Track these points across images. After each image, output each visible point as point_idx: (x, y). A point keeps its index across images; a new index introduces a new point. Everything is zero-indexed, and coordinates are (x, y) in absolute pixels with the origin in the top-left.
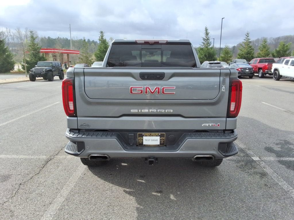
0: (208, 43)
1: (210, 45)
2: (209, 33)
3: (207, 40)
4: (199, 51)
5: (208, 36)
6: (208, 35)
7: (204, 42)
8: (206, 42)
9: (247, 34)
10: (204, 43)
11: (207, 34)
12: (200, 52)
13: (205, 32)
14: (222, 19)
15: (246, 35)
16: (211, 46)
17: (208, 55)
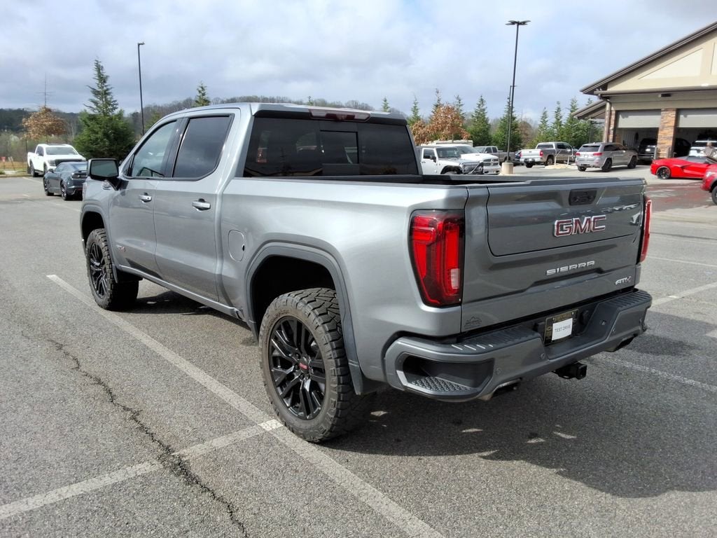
0: (108, 103)
1: (115, 108)
2: (107, 77)
3: (102, 93)
4: (86, 122)
5: (106, 84)
6: (105, 82)
7: (96, 99)
8: (101, 99)
9: (201, 89)
10: (96, 103)
11: (102, 79)
12: (89, 126)
13: (96, 73)
14: (139, 45)
15: (200, 92)
16: (116, 112)
17: (114, 133)
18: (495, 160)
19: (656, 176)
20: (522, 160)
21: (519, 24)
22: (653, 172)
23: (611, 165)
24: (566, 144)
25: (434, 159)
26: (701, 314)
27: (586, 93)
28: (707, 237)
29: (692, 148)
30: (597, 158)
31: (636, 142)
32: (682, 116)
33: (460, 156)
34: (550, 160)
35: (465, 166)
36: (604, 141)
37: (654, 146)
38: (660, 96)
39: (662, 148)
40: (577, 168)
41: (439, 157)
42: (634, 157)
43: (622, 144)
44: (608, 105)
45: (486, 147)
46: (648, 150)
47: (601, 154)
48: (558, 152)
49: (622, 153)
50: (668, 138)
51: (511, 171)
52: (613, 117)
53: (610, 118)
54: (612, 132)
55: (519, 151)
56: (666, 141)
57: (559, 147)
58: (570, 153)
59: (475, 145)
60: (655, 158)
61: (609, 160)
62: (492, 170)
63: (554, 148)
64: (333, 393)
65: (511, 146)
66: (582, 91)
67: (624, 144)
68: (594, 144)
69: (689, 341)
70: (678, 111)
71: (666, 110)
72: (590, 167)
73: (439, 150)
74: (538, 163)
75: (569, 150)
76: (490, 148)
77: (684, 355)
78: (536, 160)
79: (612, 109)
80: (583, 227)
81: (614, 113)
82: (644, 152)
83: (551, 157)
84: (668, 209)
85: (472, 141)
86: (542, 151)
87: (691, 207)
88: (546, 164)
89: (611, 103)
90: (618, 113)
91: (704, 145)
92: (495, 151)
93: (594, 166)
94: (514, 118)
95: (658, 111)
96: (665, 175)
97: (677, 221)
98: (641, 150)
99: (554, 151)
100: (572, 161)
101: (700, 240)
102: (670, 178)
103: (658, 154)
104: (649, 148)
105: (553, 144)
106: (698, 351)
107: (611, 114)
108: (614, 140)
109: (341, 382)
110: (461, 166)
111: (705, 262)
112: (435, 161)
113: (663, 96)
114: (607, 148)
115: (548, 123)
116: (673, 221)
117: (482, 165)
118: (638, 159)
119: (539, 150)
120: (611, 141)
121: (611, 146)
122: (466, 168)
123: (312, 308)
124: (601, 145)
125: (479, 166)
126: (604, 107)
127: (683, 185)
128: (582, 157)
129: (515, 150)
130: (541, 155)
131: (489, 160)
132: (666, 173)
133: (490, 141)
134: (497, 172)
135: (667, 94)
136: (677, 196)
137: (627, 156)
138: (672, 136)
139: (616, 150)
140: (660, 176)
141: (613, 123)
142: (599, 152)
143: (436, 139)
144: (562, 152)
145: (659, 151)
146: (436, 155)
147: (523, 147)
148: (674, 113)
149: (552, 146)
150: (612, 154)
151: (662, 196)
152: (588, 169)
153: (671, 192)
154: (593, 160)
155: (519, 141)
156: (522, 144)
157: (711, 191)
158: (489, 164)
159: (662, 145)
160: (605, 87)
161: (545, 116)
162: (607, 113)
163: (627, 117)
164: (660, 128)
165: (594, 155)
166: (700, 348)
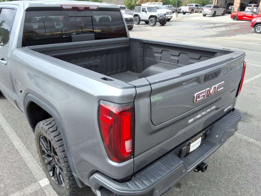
18: (171, 12)
19: (232, 19)
20: (181, 11)
22: (232, 17)
23: (215, 14)
24: (199, 4)
25: (146, 12)
26: (254, 94)
28: (253, 49)
29: (247, 7)
30: (210, 11)
31: (226, 4)
33: (156, 11)
34: (192, 11)
35: (158, 15)
36: (214, 4)
37: (232, 6)
39: (235, 7)
40: (202, 15)
41: (148, 11)
42: (225, 11)
43: (220, 5)
45: (168, 5)
46: (230, 8)
47: (212, 9)
48: (195, 8)
49: (220, 9)
50: (238, 3)
51: (177, 16)
54: (217, 0)
55: (180, 7)
56: (237, 4)
57: (196, 6)
58: (200, 8)
59: (164, 4)
60: (232, 12)
61: (215, 12)
62: (170, 17)
64: (67, 185)
65: (177, 5)
67: (221, 5)
68: (210, 5)
69: (250, 112)
72: (207, 15)
73: (148, 8)
74: (188, 13)
75: (200, 7)
76: (169, 6)
77: (248, 122)
78: (187, 11)
80: (211, 93)
82: (228, 9)
83: (193, 10)
84: (237, 34)
85: (162, 3)
86: (189, 8)
87: (246, 34)
88: (191, 13)
91: (251, 6)
92: (171, 7)
93: (209, 15)
96: (236, 19)
97: (241, 41)
98: (227, 8)
99: (194, 8)
100: (201, 12)
101: (250, 51)
102: (238, 20)
103: (234, 10)
104: (230, 7)
105: (194, 4)
106: (254, 119)
108: (217, 4)
109: (71, 180)
110: (157, 15)
111: (253, 63)
112: (146, 13)
114: (215, 7)
116: (239, 41)
117: (165, 15)
118: (226, 11)
119: (188, 7)
120: (216, 4)
121: (216, 6)
122: (159, 16)
123: (53, 136)
124: (212, 6)
125: (164, 15)
127: (243, 23)
128: (204, 11)
129: (179, 7)
130: (189, 9)
131: (168, 12)
132: (236, 18)
133: (169, 3)
134: (171, 17)
136: (240, 29)
137: (222, 10)
138: (239, 2)
139: (218, 8)
140: (234, 19)
142: (211, 8)
143: (148, 2)
144: (197, 8)
145: (234, 8)
146: (147, 10)
147: (182, 5)
149: (193, 5)
150: (216, 10)
151: (235, 28)
152: (207, 16)
153: (238, 26)
154: (209, 12)
155: (181, 3)
156: (182, 4)
157: (254, 27)
158: (168, 14)
159: (235, 6)
165: (209, 10)
166: (255, 116)
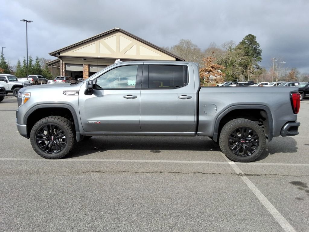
21: (27, 21)
24: (41, 76)
25: (6, 81)
27: (51, 55)
32: (91, 68)
37: (82, 78)
38: (83, 59)
41: (9, 80)
44: (61, 61)
47: (65, 81)
48: (39, 80)
52: (64, 66)
53: (63, 66)
54: (64, 72)
56: (86, 77)
57: (39, 77)
63: (37, 78)
66: (49, 54)
70: (89, 65)
71: (85, 65)
75: (43, 79)
79: (63, 63)
81: (64, 64)
83: (37, 81)
89: (62, 60)
90: (65, 64)
94: (5, 63)
95: (82, 65)
99: (37, 79)
104: (79, 79)
107: (63, 65)
110: (24, 85)
113: (84, 59)
115: (21, 66)
119: (32, 78)
126: (59, 61)
128: (57, 82)
130: (33, 80)
135: (85, 59)
138: (88, 75)
141: (64, 68)
146: (7, 79)
148: (88, 66)
160: (59, 53)
161: (19, 63)
162: (61, 64)
163: (69, 66)
164: (83, 71)
165: (63, 81)
